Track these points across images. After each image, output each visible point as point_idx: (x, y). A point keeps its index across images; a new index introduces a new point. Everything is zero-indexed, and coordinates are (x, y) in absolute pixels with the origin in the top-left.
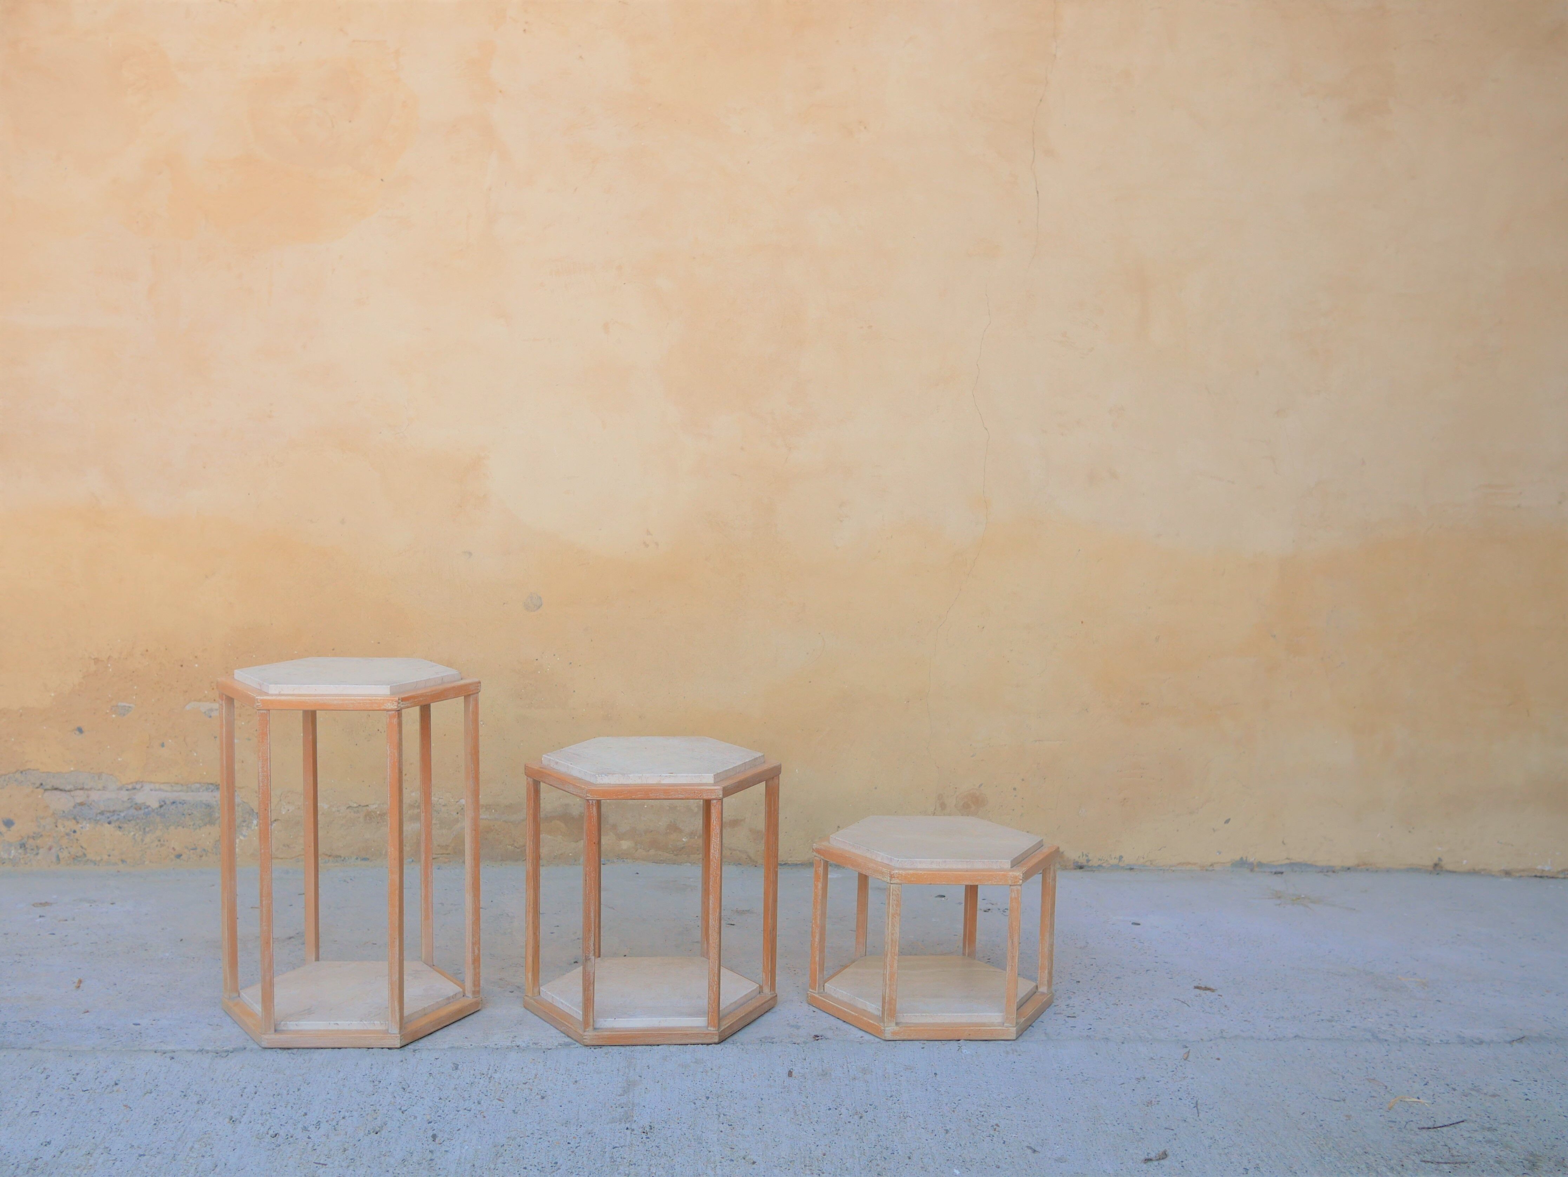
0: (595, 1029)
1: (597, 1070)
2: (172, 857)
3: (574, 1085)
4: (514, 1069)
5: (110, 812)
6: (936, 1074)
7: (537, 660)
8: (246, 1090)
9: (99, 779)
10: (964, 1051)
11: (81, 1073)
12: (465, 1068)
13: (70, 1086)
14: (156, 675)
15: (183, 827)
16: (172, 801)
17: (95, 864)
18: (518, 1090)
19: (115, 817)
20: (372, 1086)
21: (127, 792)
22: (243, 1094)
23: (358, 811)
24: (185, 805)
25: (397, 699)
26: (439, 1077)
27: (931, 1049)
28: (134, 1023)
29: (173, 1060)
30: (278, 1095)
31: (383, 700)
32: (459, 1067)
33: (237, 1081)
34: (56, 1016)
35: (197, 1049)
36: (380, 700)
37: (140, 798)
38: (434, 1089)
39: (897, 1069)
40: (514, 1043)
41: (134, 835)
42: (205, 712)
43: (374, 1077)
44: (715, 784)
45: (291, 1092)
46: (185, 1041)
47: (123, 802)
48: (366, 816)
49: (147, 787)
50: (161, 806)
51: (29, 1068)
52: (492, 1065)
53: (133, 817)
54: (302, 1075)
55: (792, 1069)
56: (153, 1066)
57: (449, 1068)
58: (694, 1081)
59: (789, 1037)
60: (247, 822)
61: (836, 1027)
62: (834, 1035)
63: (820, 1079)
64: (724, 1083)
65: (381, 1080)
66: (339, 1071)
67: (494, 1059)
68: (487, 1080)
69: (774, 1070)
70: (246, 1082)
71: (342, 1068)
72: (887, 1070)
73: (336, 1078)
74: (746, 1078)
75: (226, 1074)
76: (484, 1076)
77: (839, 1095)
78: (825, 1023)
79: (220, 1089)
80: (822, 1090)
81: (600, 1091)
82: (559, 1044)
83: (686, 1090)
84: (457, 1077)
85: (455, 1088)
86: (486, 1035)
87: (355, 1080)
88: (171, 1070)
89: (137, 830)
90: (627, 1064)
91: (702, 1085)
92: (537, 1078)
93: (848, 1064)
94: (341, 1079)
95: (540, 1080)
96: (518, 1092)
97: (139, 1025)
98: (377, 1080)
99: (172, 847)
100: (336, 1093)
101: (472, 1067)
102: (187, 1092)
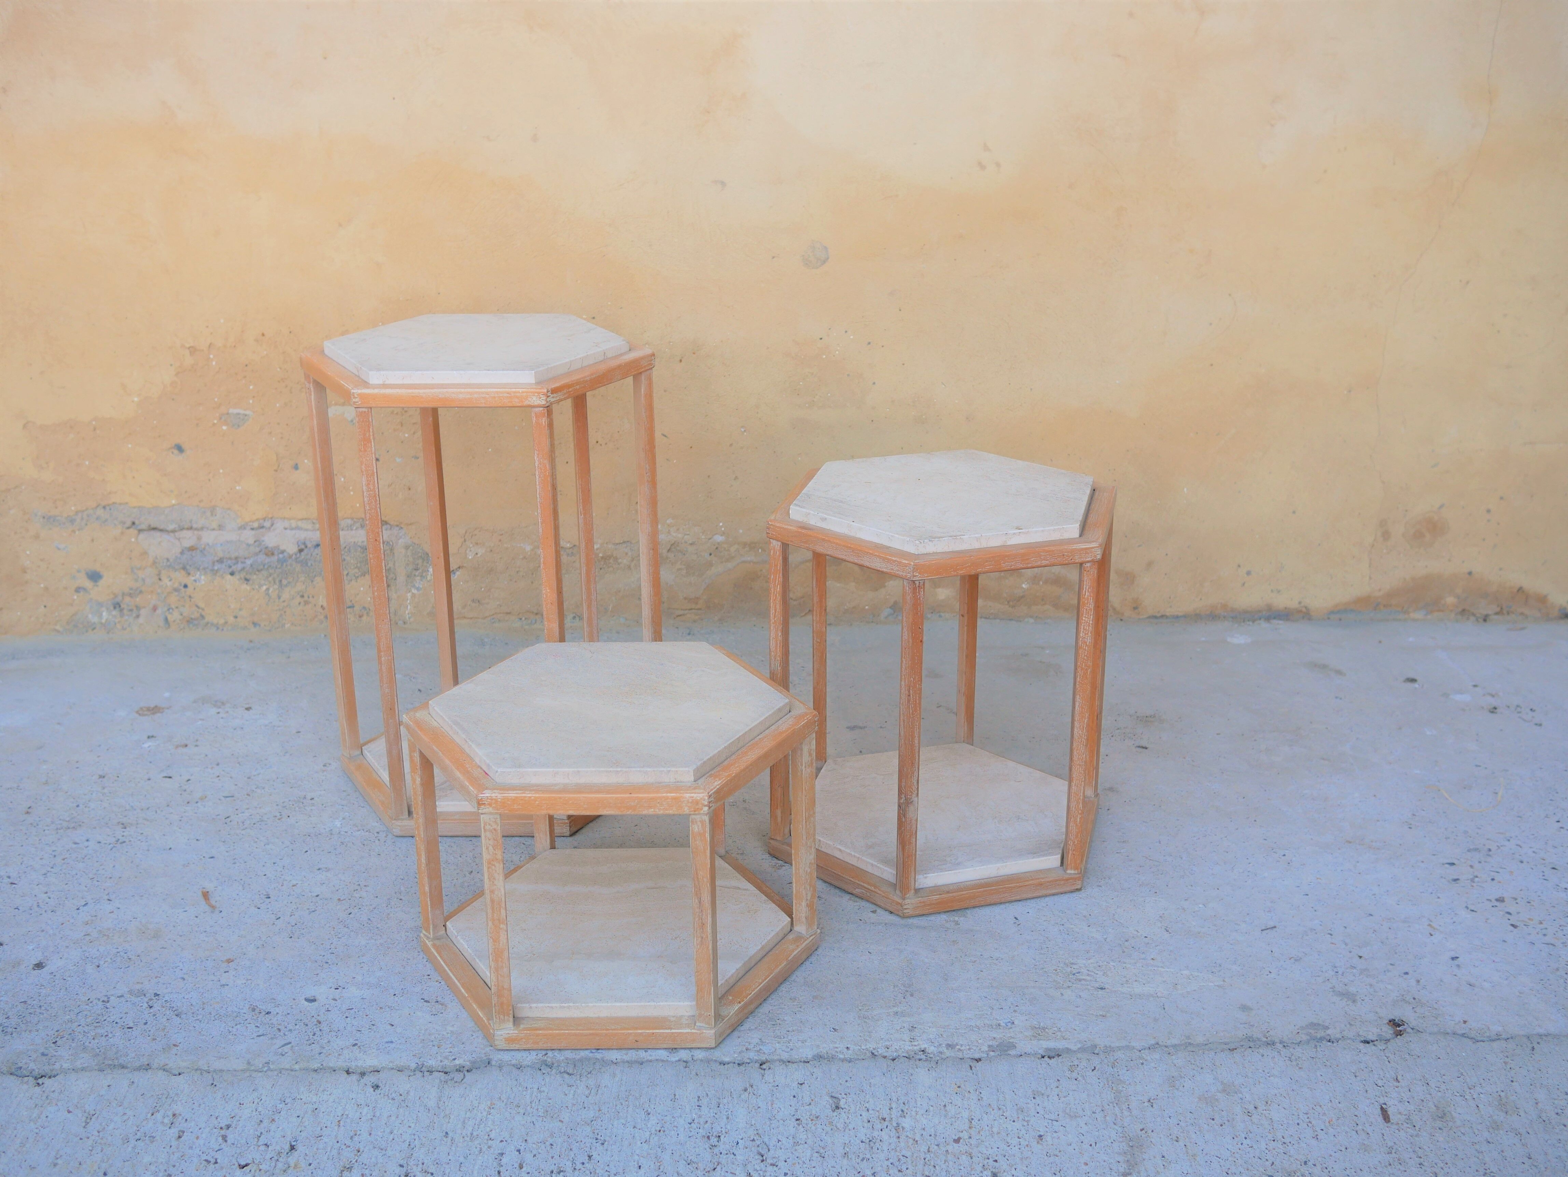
1: (1068, 1111)
2: (322, 617)
3: (1040, 1146)
4: (931, 1108)
5: (230, 559)
7: (821, 339)
8: (505, 1160)
9: (212, 515)
11: (233, 1126)
12: (852, 1106)
13: (218, 1156)
14: (279, 370)
16: (315, 543)
17: (218, 628)
18: (950, 1157)
19: (240, 566)
20: (708, 1149)
21: (253, 532)
22: (501, 1169)
23: (572, 553)
26: (813, 1128)
28: (308, 996)
29: (378, 1091)
32: (842, 1103)
33: (486, 1137)
34: (184, 979)
35: (413, 1066)
37: (271, 540)
38: (812, 1156)
39: (1556, 1102)
40: (916, 1043)
41: (268, 589)
42: (352, 421)
43: (706, 1126)
45: (579, 1166)
46: (392, 1042)
47: (249, 545)
49: (279, 525)
50: (301, 551)
51: (150, 1115)
52: (894, 1099)
53: (264, 566)
54: (589, 1122)
55: (1385, 1104)
56: (347, 1107)
57: (825, 1106)
58: (1237, 1137)
59: (1351, 1025)
60: (421, 571)
61: (1414, 999)
62: (1418, 1017)
63: (1440, 1128)
64: (1287, 1140)
65: (720, 1135)
66: (649, 1114)
67: (895, 1084)
68: (893, 1133)
69: (1356, 1106)
70: (502, 1141)
71: (652, 1106)
72: (1539, 1104)
73: (646, 1130)
74: (1318, 1129)
75: (466, 1121)
76: (886, 1123)
77: (1486, 1170)
78: (1389, 987)
79: (462, 1159)
80: (1453, 1157)
81: (1089, 1163)
82: (989, 1046)
83: (1230, 1159)
84: (842, 1126)
85: (845, 1154)
86: (865, 1022)
87: (678, 1135)
88: (378, 1114)
89: (270, 583)
90: (1112, 1095)
91: (1252, 1147)
92: (974, 1129)
93: (1472, 1091)
94: (653, 1132)
95: (979, 1132)
96: (951, 1163)
97: (314, 1000)
98: (714, 1135)
99: (320, 604)
100: (652, 1166)
101: (862, 1103)
102: (409, 1167)
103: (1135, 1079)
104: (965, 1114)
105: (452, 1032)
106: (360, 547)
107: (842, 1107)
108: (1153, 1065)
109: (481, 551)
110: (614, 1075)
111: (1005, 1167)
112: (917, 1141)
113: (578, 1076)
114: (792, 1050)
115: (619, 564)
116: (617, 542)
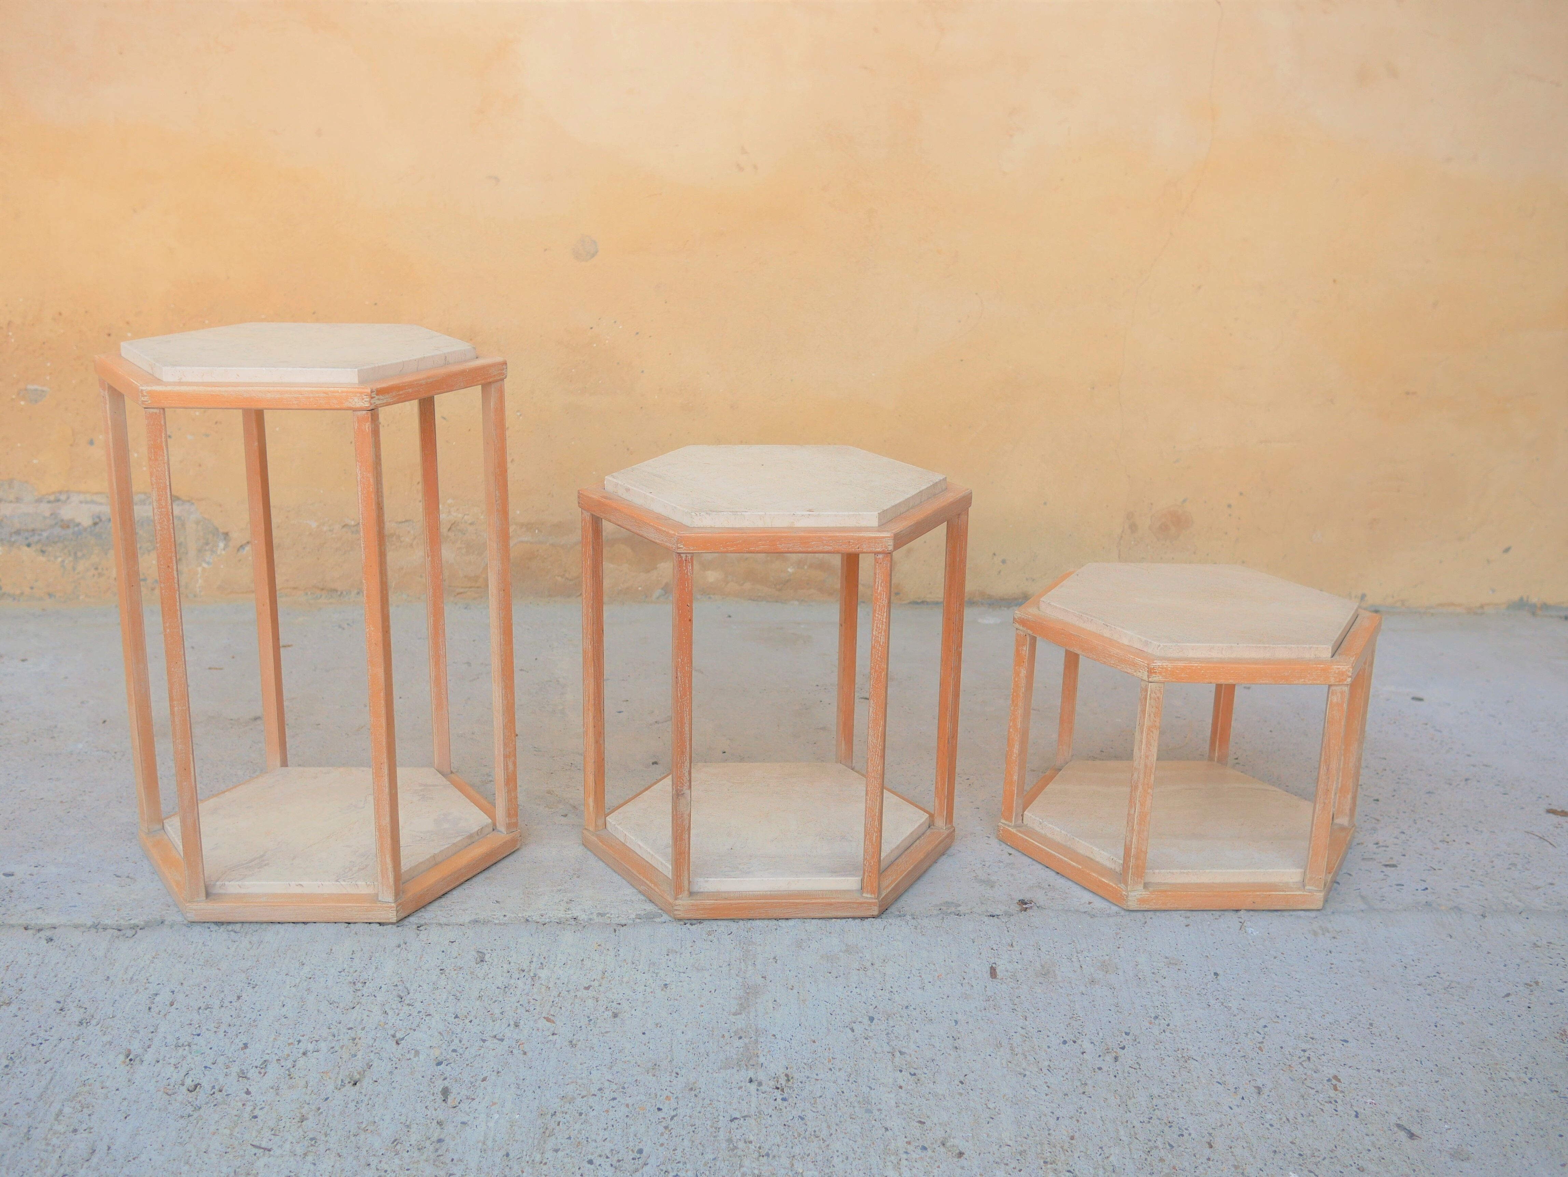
0: (691, 894)
1: (697, 965)
3: (663, 993)
4: (569, 962)
5: (27, 531)
6: (1216, 974)
7: (592, 328)
8: (158, 999)
9: (10, 487)
10: (1250, 930)
12: (495, 959)
16: (108, 517)
17: (14, 599)
18: (577, 1000)
19: (36, 538)
20: (352, 993)
21: (49, 505)
22: (152, 1006)
25: (369, 391)
26: (455, 976)
27: (1200, 927)
28: (5, 872)
29: (50, 943)
30: (206, 1009)
31: (347, 392)
32: (487, 957)
33: (145, 981)
35: (89, 923)
36: (342, 392)
37: (67, 513)
38: (448, 998)
39: (1155, 964)
40: (570, 912)
41: (63, 561)
43: (355, 974)
44: (882, 526)
45: (226, 1003)
46: (75, 906)
47: (45, 518)
49: (75, 499)
50: (95, 524)
52: (537, 954)
53: (60, 538)
54: (246, 970)
55: (995, 964)
56: (18, 955)
57: (470, 960)
58: (848, 986)
59: (982, 903)
60: (211, 545)
61: (1049, 885)
62: (1048, 899)
63: (1040, 983)
64: (894, 990)
65: (366, 981)
66: (303, 964)
67: (540, 942)
68: (529, 981)
69: (967, 965)
70: (159, 984)
71: (308, 958)
72: (1139, 966)
73: (298, 977)
74: (926, 981)
75: (129, 968)
76: (524, 973)
77: (1074, 1014)
78: (1030, 876)
79: (117, 997)
80: (1046, 1004)
81: (704, 1005)
82: (637, 915)
83: (837, 1003)
84: (482, 975)
85: (480, 997)
86: (528, 897)
87: (327, 981)
88: (46, 961)
89: (65, 555)
90: (741, 954)
91: (860, 994)
92: (606, 979)
93: (1079, 955)
94: (304, 978)
95: (610, 981)
96: (577, 1005)
97: (12, 875)
98: (361, 981)
99: (113, 576)
100: (296, 1005)
101: (506, 957)
102: (66, 1004)
103: (766, 942)
104: (601, 967)
105: (134, 899)
106: (153, 521)
107: (487, 960)
108: (786, 930)
110: (278, 933)
111: (627, 1009)
112: (549, 988)
113: (244, 934)
114: (451, 916)
115: (401, 542)
116: (401, 520)
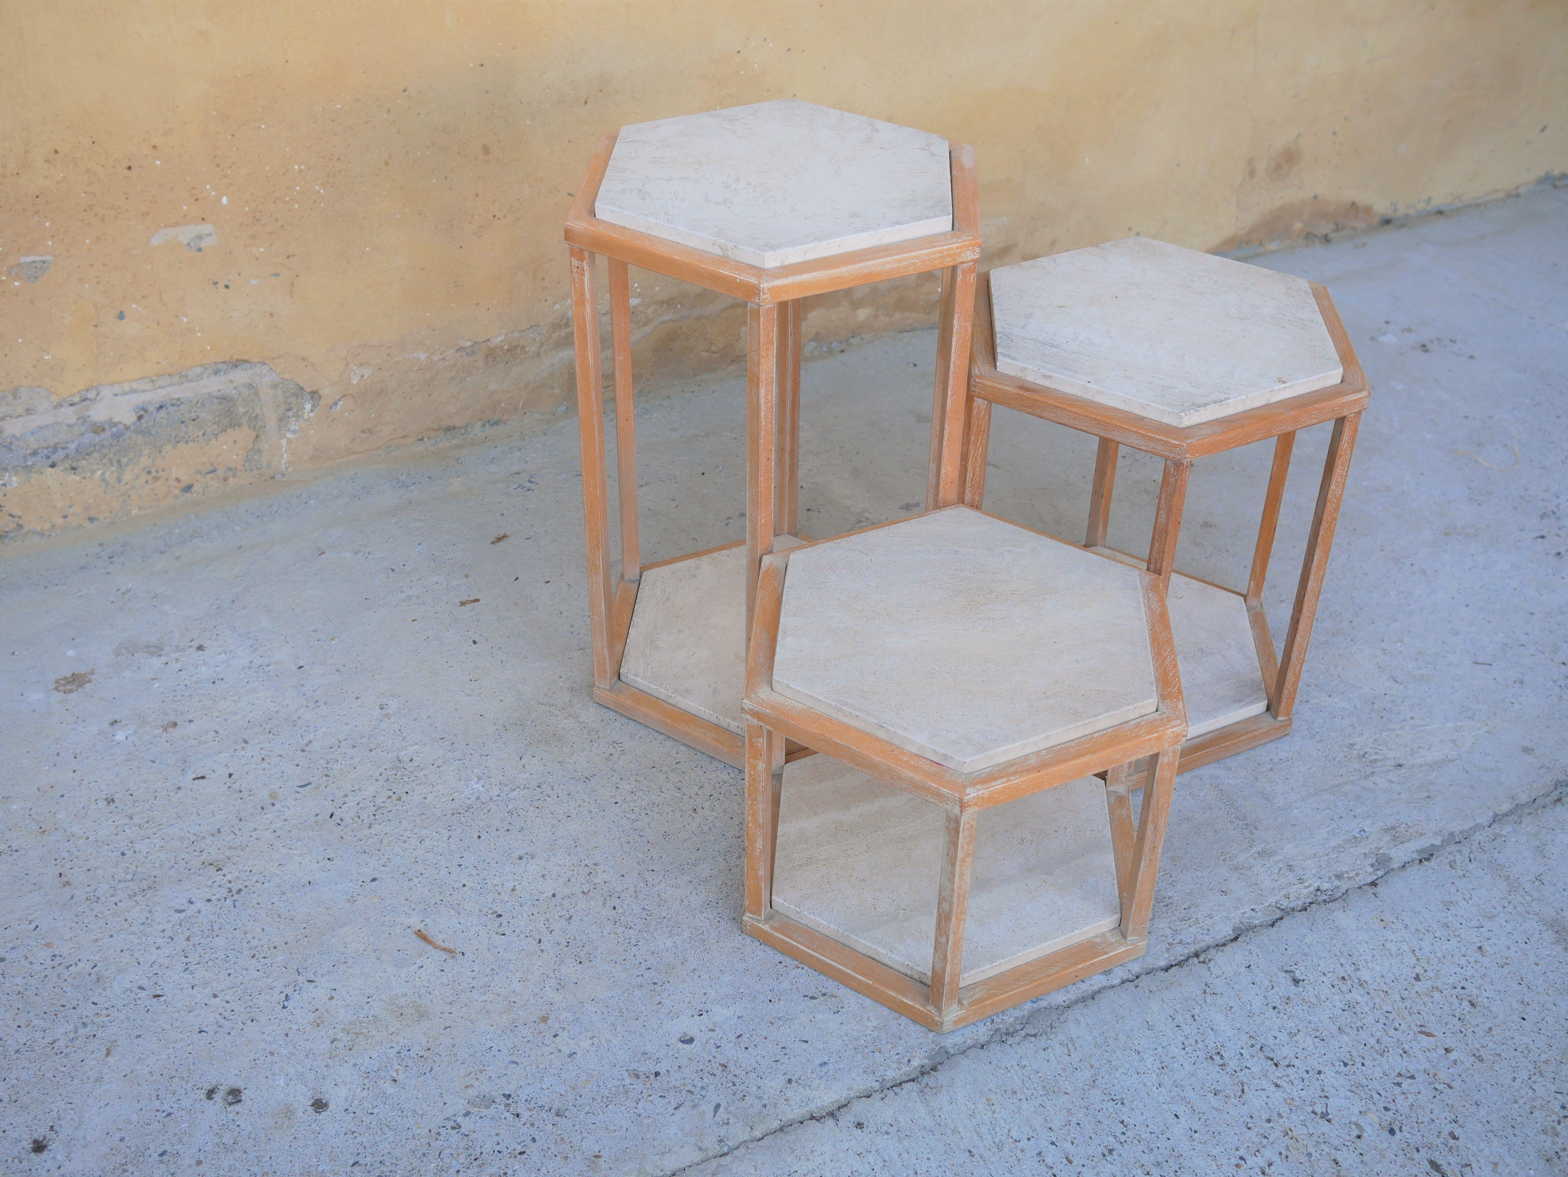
2: (177, 492)
3: (1487, 959)
4: (1374, 952)
5: (47, 447)
7: (739, 52)
8: (1049, 1160)
9: (15, 398)
12: (1308, 975)
14: (83, 194)
15: (187, 442)
16: (158, 405)
18: (1424, 998)
20: (1221, 1071)
21: (73, 408)
23: (472, 351)
24: (182, 406)
26: (1293, 1012)
28: (679, 1036)
29: (865, 1130)
32: (1298, 975)
33: (1011, 1140)
34: (516, 1063)
35: (875, 1085)
37: (99, 413)
38: (1314, 1043)
40: (1308, 885)
41: (103, 474)
42: (189, 244)
43: (1199, 1046)
45: (1121, 1137)
46: (826, 1064)
47: (69, 426)
48: (486, 357)
49: (107, 392)
50: (140, 418)
52: (1337, 953)
53: (95, 446)
54: (1092, 1083)
56: (850, 1163)
57: (1286, 984)
60: (295, 410)
65: (1219, 1051)
66: (1139, 1053)
67: (1327, 937)
68: (1361, 990)
70: (1029, 1139)
71: (1136, 1043)
73: (1150, 1071)
75: (978, 1130)
76: (1348, 982)
81: (1537, 962)
82: (1370, 865)
84: (1315, 999)
85: (1339, 1029)
86: (1241, 873)
87: (1181, 1065)
88: (887, 1158)
89: (104, 465)
90: (1505, 884)
92: (1421, 960)
94: (1157, 1071)
95: (1429, 962)
96: (1429, 1004)
97: (691, 1039)
98: (1214, 1053)
99: (173, 477)
100: (1187, 1111)
101: (1315, 968)
103: (1511, 860)
104: (1405, 948)
105: (875, 1028)
106: (217, 398)
107: (1301, 979)
108: (1512, 839)
109: (367, 372)
110: (1077, 1021)
111: (1475, 991)
112: (1386, 992)
113: (1044, 1035)
114: (1208, 930)
115: (526, 353)
116: (523, 328)
